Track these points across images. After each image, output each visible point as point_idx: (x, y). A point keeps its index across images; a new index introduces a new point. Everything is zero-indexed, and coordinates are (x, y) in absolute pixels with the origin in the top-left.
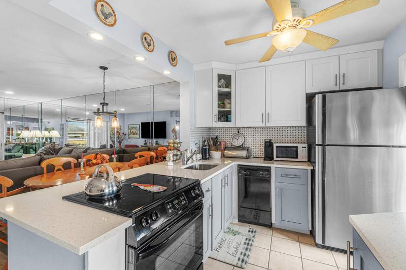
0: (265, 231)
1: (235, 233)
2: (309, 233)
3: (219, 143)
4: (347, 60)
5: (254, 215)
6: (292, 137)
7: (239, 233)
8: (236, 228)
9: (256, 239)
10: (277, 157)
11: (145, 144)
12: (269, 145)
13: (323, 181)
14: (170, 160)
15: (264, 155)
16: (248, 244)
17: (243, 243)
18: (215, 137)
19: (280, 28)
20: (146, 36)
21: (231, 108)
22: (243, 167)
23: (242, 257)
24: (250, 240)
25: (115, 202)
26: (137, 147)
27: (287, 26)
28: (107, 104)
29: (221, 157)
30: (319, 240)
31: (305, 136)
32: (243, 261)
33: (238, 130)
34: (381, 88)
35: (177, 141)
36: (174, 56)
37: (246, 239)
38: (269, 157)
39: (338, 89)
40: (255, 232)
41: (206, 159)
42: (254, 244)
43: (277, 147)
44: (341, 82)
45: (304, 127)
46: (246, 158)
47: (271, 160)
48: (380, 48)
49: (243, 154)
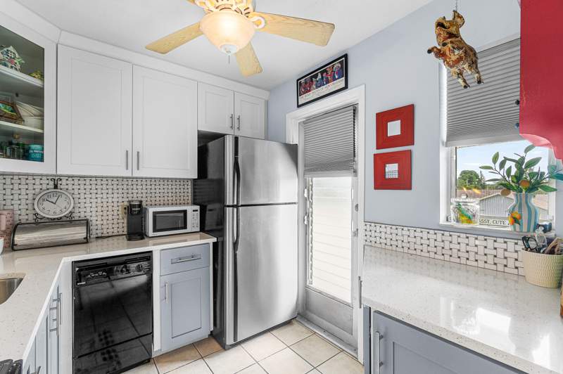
4: (241, 101)
6: (170, 194)
10: (155, 230)
12: (135, 213)
13: (235, 256)
15: (125, 229)
21: (42, 128)
29: (4, 251)
30: (229, 340)
31: (190, 194)
33: (56, 181)
38: (136, 232)
39: (232, 134)
43: (155, 214)
44: (236, 126)
45: (188, 180)
46: (86, 241)
47: (142, 238)
48: (266, 99)
49: (79, 233)
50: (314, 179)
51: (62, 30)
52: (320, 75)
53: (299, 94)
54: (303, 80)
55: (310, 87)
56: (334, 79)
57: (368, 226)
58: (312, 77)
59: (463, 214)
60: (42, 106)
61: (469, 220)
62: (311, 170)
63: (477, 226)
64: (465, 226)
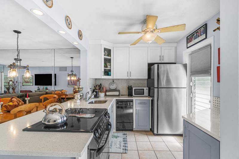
0: (130, 133)
1: (116, 137)
2: (149, 130)
3: (102, 88)
4: (164, 49)
5: (122, 126)
6: (140, 84)
7: (118, 137)
8: (116, 134)
9: (128, 138)
10: (135, 94)
11: (38, 90)
12: (130, 89)
13: (158, 104)
14: (78, 99)
15: (128, 93)
16: (125, 141)
17: (122, 141)
18: (99, 84)
19: (146, 31)
20: (68, 18)
21: (111, 68)
22: (119, 100)
23: (124, 148)
24: (125, 139)
25: (65, 127)
26: (32, 92)
27: (149, 31)
28: (21, 60)
29: (105, 96)
30: (155, 132)
31: (146, 84)
32: (125, 150)
33: (113, 80)
34: (175, 63)
35: (81, 87)
36: (81, 34)
37: (123, 139)
38: (130, 95)
39: (161, 62)
40: (126, 134)
41: (97, 97)
42: (128, 140)
43: (135, 89)
44: (162, 59)
45: (146, 79)
46: (119, 96)
47: (131, 96)
48: (176, 46)
49: (117, 93)
50: (196, 78)
51: (114, 44)
52: (195, 34)
53: (187, 43)
54: (189, 37)
55: (192, 40)
56: (201, 35)
57: (214, 98)
58: (192, 36)
60: (111, 63)
62: (193, 74)
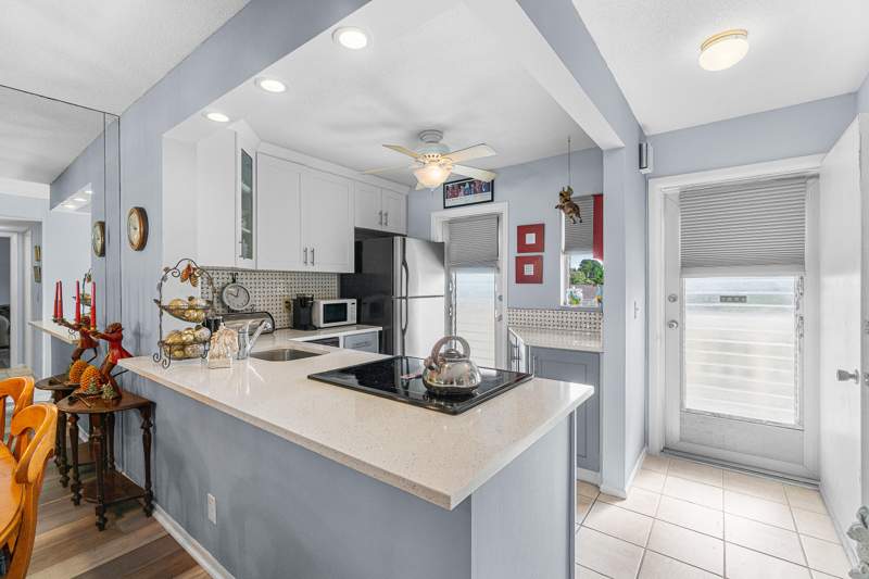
6: (321, 289)
10: (324, 322)
31: (336, 288)
43: (324, 306)
44: (384, 221)
50: (458, 274)
51: (262, 140)
52: (468, 185)
53: (446, 197)
54: (450, 185)
55: (457, 193)
56: (482, 192)
57: (511, 312)
58: (459, 185)
59: (573, 298)
61: (577, 303)
62: (455, 266)
63: (581, 305)
64: (574, 306)
